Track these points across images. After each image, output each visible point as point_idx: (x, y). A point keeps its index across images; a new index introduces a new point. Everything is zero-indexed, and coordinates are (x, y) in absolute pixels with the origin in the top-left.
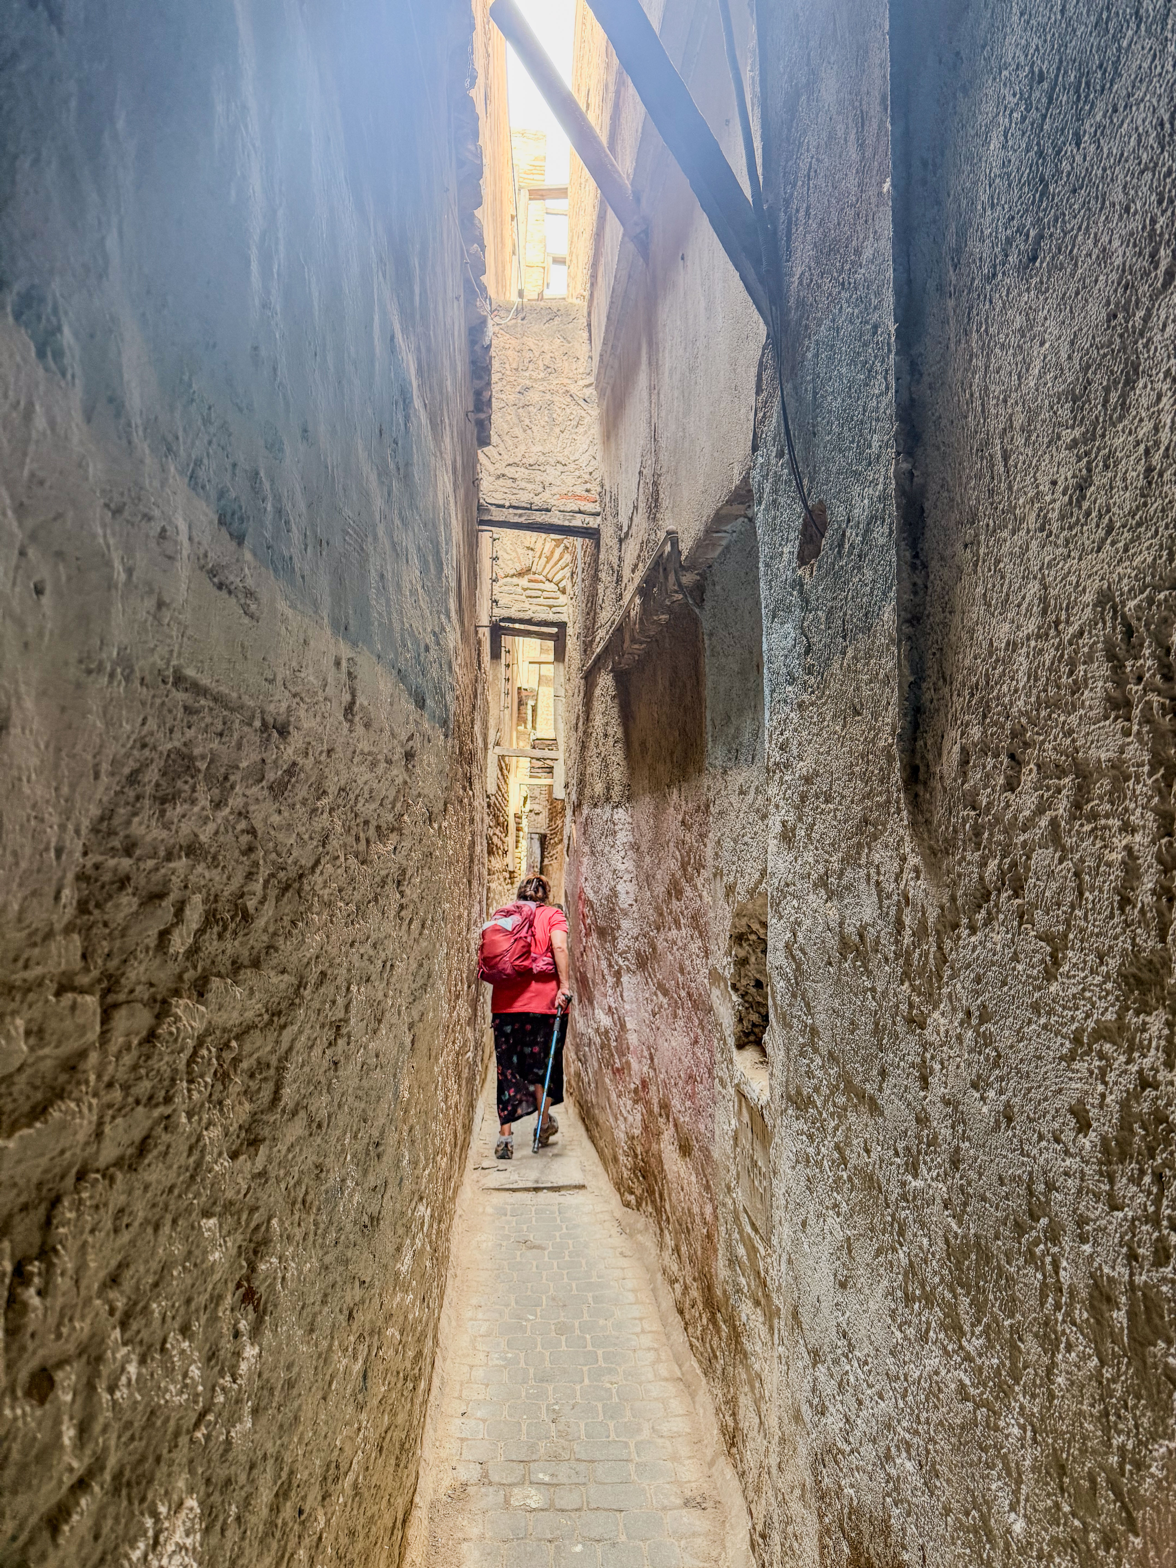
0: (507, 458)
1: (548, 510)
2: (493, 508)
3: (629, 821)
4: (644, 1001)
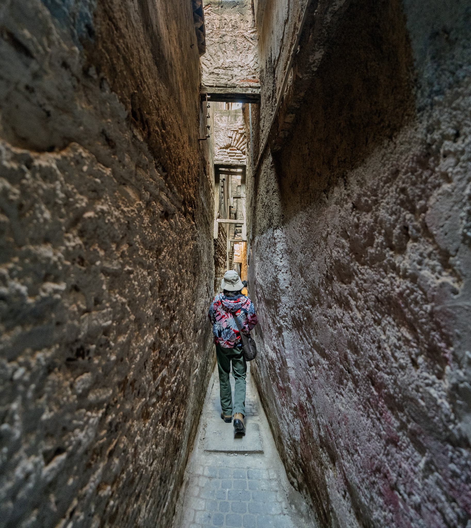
0: (215, 65)
1: (235, 87)
2: (208, 88)
3: (284, 236)
4: (301, 352)
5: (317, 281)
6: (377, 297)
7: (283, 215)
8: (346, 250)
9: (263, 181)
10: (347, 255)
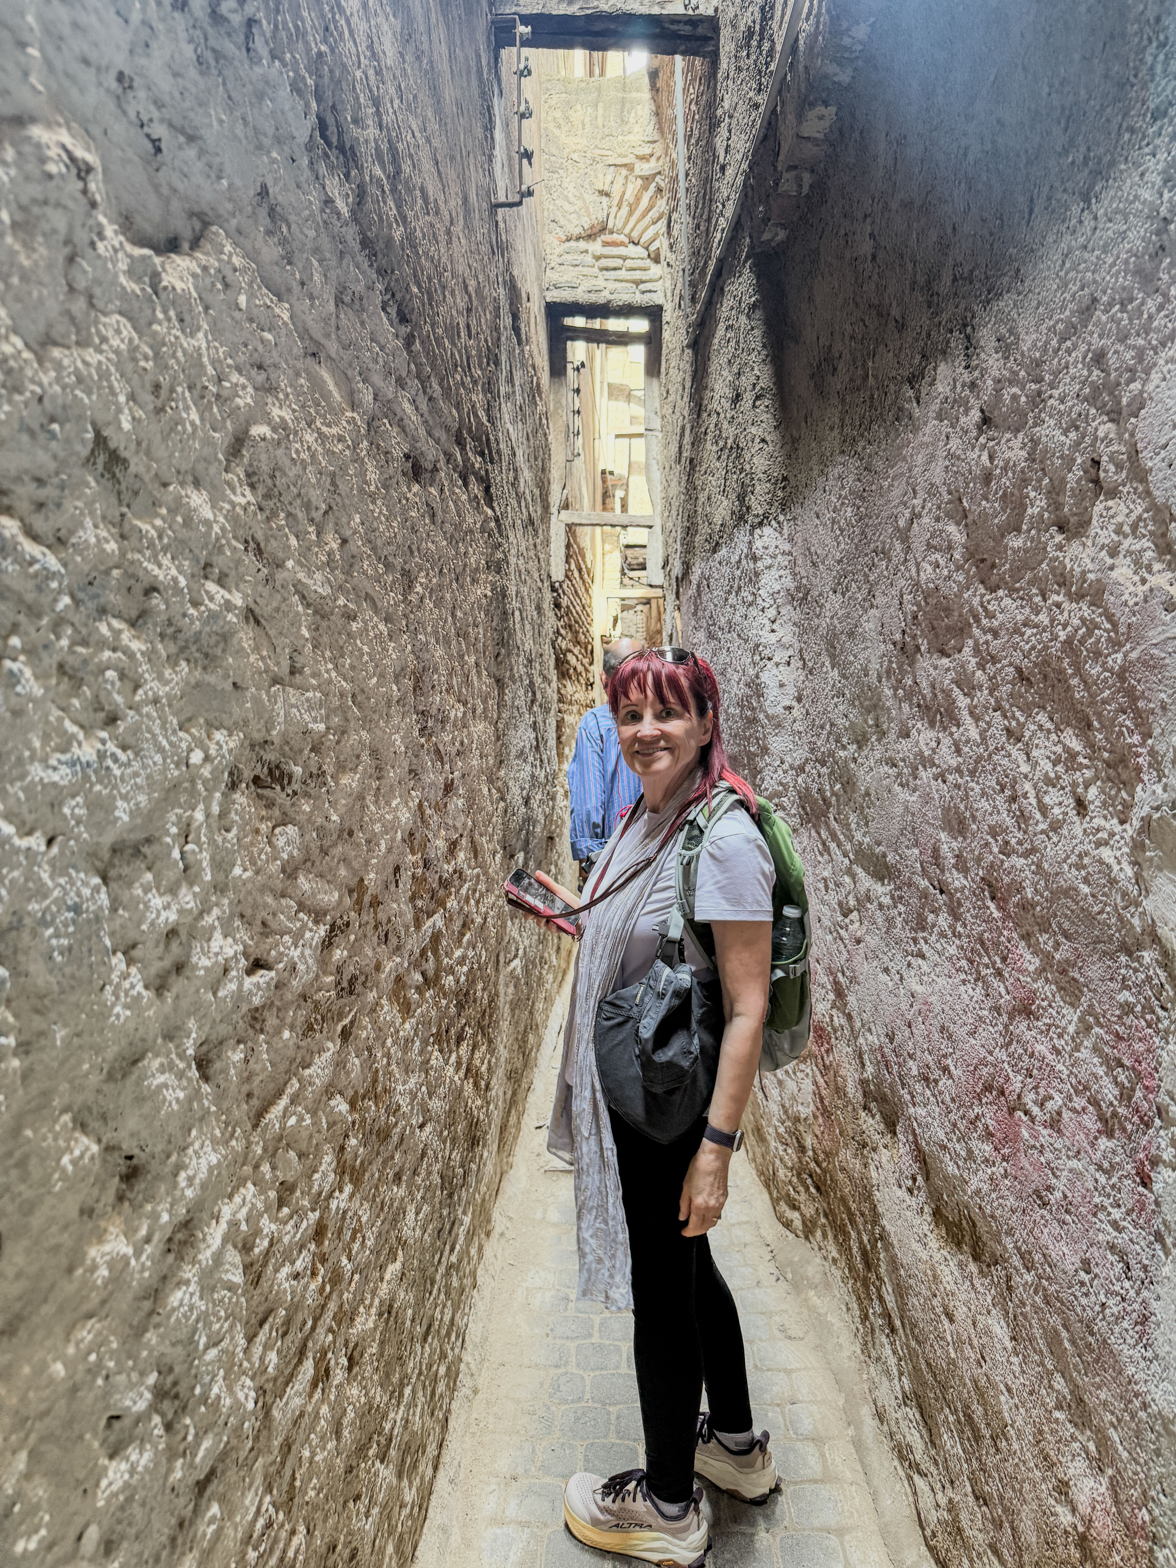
3: (787, 547)
4: (821, 886)
5: (874, 666)
6: (1019, 670)
7: (785, 479)
8: (957, 556)
9: (724, 360)
10: (959, 568)
